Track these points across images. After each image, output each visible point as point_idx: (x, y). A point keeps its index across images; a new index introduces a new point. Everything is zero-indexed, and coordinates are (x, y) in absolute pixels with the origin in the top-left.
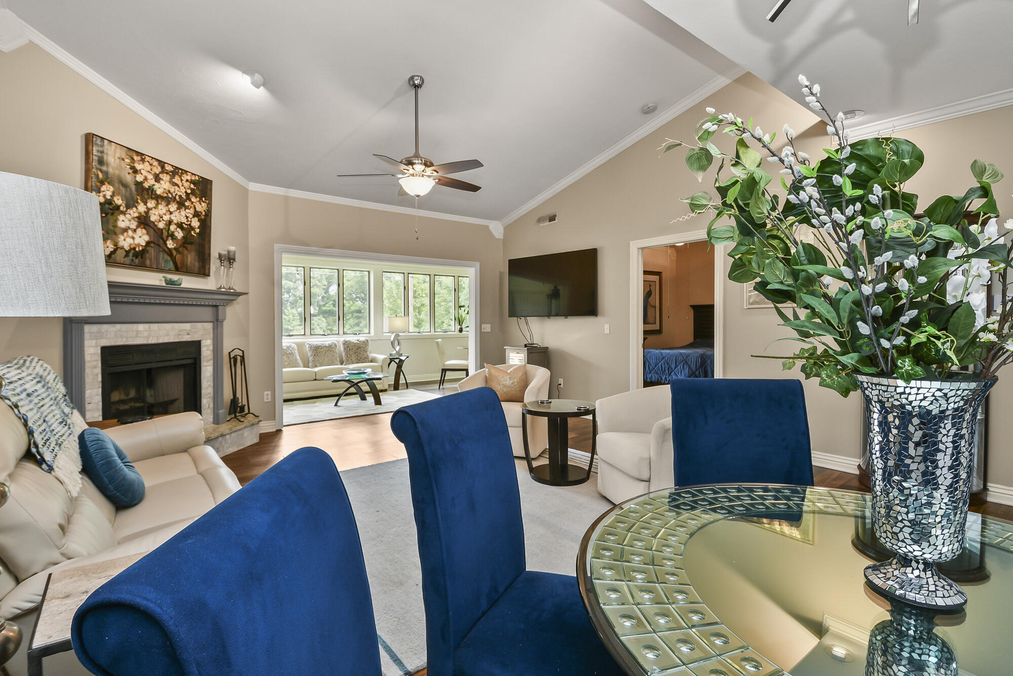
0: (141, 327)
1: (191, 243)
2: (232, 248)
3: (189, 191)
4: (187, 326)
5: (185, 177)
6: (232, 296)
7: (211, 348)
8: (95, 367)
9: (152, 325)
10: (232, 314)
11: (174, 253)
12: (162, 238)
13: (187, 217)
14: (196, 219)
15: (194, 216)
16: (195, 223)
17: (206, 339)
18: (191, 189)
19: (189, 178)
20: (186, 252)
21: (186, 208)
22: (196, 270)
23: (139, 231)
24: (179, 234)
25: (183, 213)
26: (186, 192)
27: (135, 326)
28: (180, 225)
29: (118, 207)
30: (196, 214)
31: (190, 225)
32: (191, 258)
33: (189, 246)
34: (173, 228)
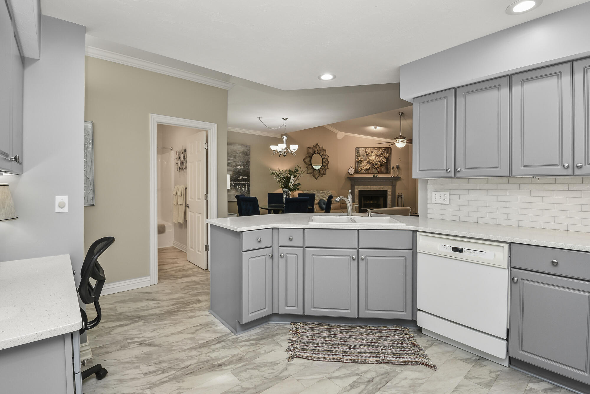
0: (368, 186)
1: (383, 165)
2: (397, 165)
3: (382, 152)
4: (383, 186)
5: (381, 149)
6: (398, 179)
7: (391, 192)
8: (357, 194)
9: (371, 186)
10: (398, 184)
11: (378, 168)
12: (374, 166)
13: (382, 159)
14: (385, 159)
15: (384, 158)
16: (385, 160)
17: (389, 190)
18: (383, 151)
19: (382, 149)
20: (381, 168)
21: (382, 157)
22: (385, 172)
23: (367, 165)
24: (379, 163)
25: (380, 158)
26: (381, 153)
27: (367, 186)
28: (379, 162)
29: (362, 161)
30: (385, 158)
31: (383, 161)
32: (383, 169)
33: (382, 166)
34: (377, 162)
